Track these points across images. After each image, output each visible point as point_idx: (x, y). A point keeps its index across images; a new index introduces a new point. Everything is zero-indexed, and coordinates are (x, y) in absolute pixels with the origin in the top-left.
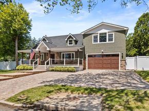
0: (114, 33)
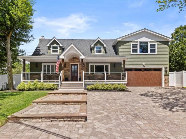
0: (156, 44)
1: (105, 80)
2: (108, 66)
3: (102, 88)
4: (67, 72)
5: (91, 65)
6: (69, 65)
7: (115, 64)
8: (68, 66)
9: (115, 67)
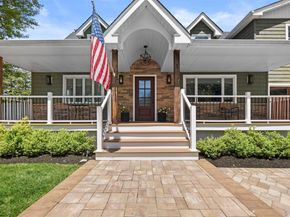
1: (248, 120)
2: (232, 80)
3: (259, 151)
4: (127, 96)
5: (188, 80)
6: (131, 80)
7: (250, 76)
8: (129, 83)
9: (250, 83)
